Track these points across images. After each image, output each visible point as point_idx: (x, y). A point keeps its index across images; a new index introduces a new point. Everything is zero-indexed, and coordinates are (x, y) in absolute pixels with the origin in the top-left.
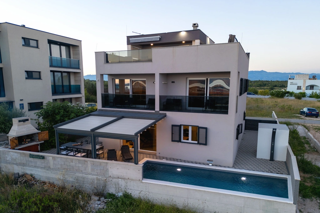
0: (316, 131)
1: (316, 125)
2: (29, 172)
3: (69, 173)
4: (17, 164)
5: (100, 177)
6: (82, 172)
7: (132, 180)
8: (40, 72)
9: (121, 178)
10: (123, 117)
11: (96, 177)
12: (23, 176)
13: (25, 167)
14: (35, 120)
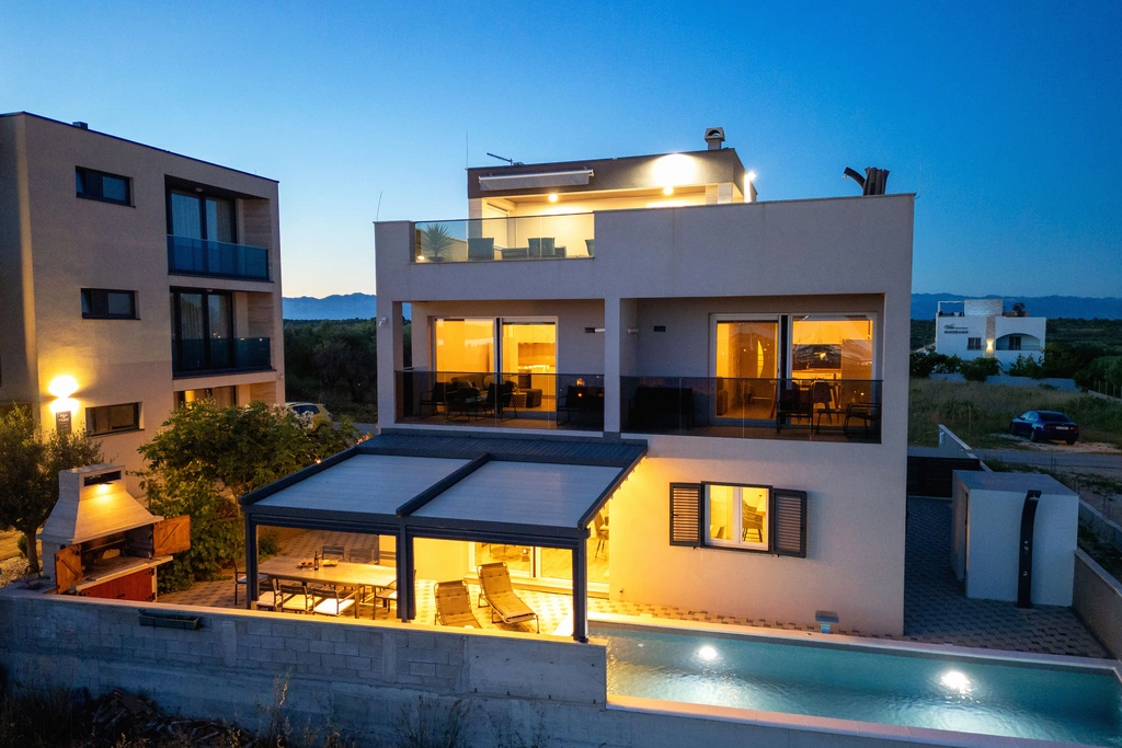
0: (1094, 492)
1: (1081, 470)
2: (132, 684)
3: (304, 683)
4: (81, 653)
5: (435, 696)
6: (357, 675)
7: (565, 702)
8: (132, 294)
9: (518, 698)
10: (488, 459)
11: (419, 693)
12: (106, 699)
13: (114, 665)
14: (138, 474)
